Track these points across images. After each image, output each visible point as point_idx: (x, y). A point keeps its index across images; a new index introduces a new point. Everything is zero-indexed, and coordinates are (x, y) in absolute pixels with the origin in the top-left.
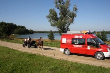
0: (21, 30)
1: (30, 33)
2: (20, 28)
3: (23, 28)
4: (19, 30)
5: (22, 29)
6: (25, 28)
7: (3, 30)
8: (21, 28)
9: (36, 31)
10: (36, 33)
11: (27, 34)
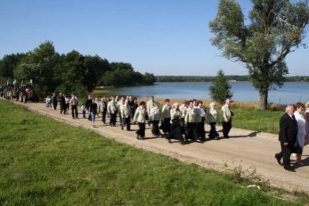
0: (121, 75)
1: (146, 82)
2: (118, 68)
3: (127, 69)
4: (116, 75)
5: (122, 72)
6: (132, 69)
7: (74, 74)
8: (121, 68)
9: (160, 77)
10: (162, 81)
11: (137, 86)
